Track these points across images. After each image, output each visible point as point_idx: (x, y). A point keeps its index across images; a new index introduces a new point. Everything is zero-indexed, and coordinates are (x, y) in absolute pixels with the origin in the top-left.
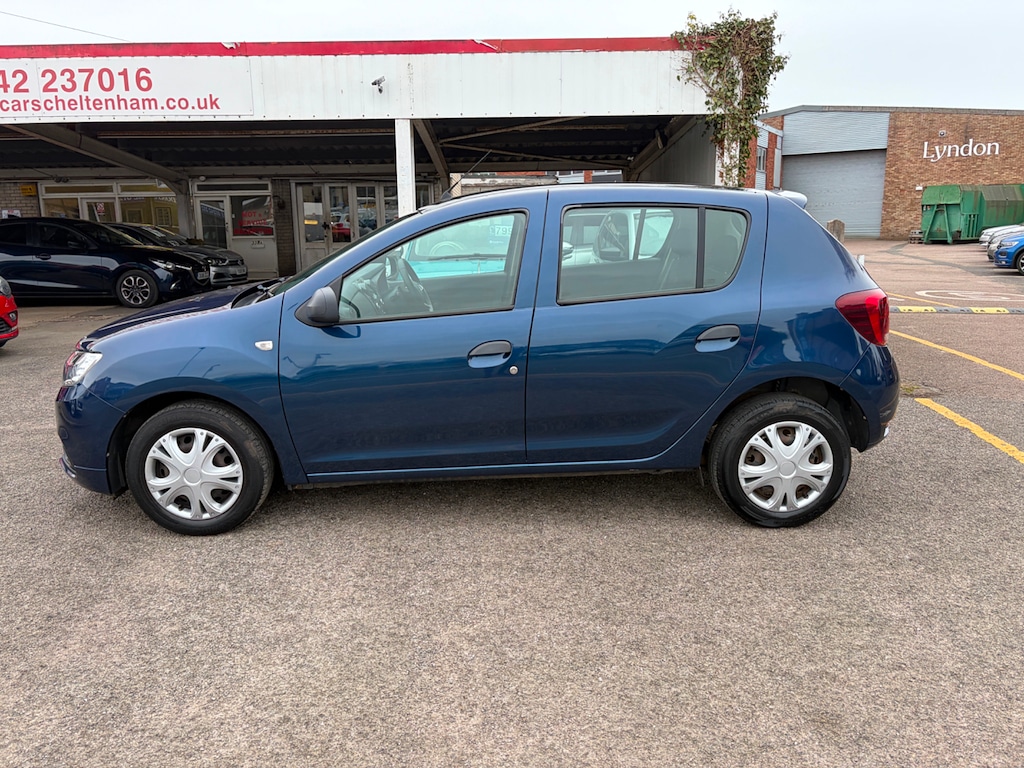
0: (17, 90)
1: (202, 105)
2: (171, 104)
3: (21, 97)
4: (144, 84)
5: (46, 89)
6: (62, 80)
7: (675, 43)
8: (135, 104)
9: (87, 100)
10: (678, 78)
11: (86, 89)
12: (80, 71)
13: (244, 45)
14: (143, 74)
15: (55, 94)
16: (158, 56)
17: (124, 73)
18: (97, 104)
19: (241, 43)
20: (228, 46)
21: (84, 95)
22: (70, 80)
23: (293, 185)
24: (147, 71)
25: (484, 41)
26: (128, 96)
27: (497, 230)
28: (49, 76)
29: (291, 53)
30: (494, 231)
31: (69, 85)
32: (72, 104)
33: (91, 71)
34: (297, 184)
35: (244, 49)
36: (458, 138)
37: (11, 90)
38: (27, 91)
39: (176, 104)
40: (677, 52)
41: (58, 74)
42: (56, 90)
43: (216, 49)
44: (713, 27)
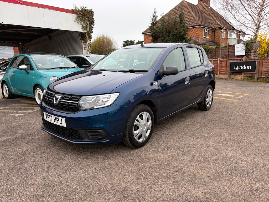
7: (73, 12)
10: (75, 21)
27: (54, 60)
30: (54, 61)
40: (74, 14)
44: (80, 10)
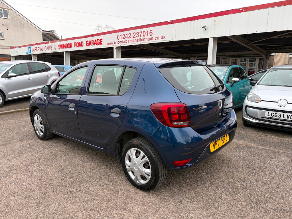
0: (129, 38)
1: (162, 38)
2: (156, 38)
3: (129, 39)
4: (151, 34)
5: (134, 37)
6: (137, 35)
8: (149, 39)
9: (140, 39)
11: (140, 37)
12: (140, 32)
13: (173, 21)
14: (151, 31)
15: (135, 38)
16: (154, 26)
17: (147, 32)
18: (142, 40)
19: (172, 21)
20: (169, 22)
21: (140, 38)
22: (138, 35)
23: (221, 59)
24: (152, 31)
25: (240, 9)
26: (147, 37)
28: (134, 34)
29: (183, 22)
31: (138, 36)
32: (138, 40)
33: (142, 32)
34: (222, 58)
35: (172, 22)
36: (255, 42)
37: (128, 38)
38: (130, 38)
39: (157, 38)
41: (136, 33)
42: (135, 37)
43: (166, 23)
